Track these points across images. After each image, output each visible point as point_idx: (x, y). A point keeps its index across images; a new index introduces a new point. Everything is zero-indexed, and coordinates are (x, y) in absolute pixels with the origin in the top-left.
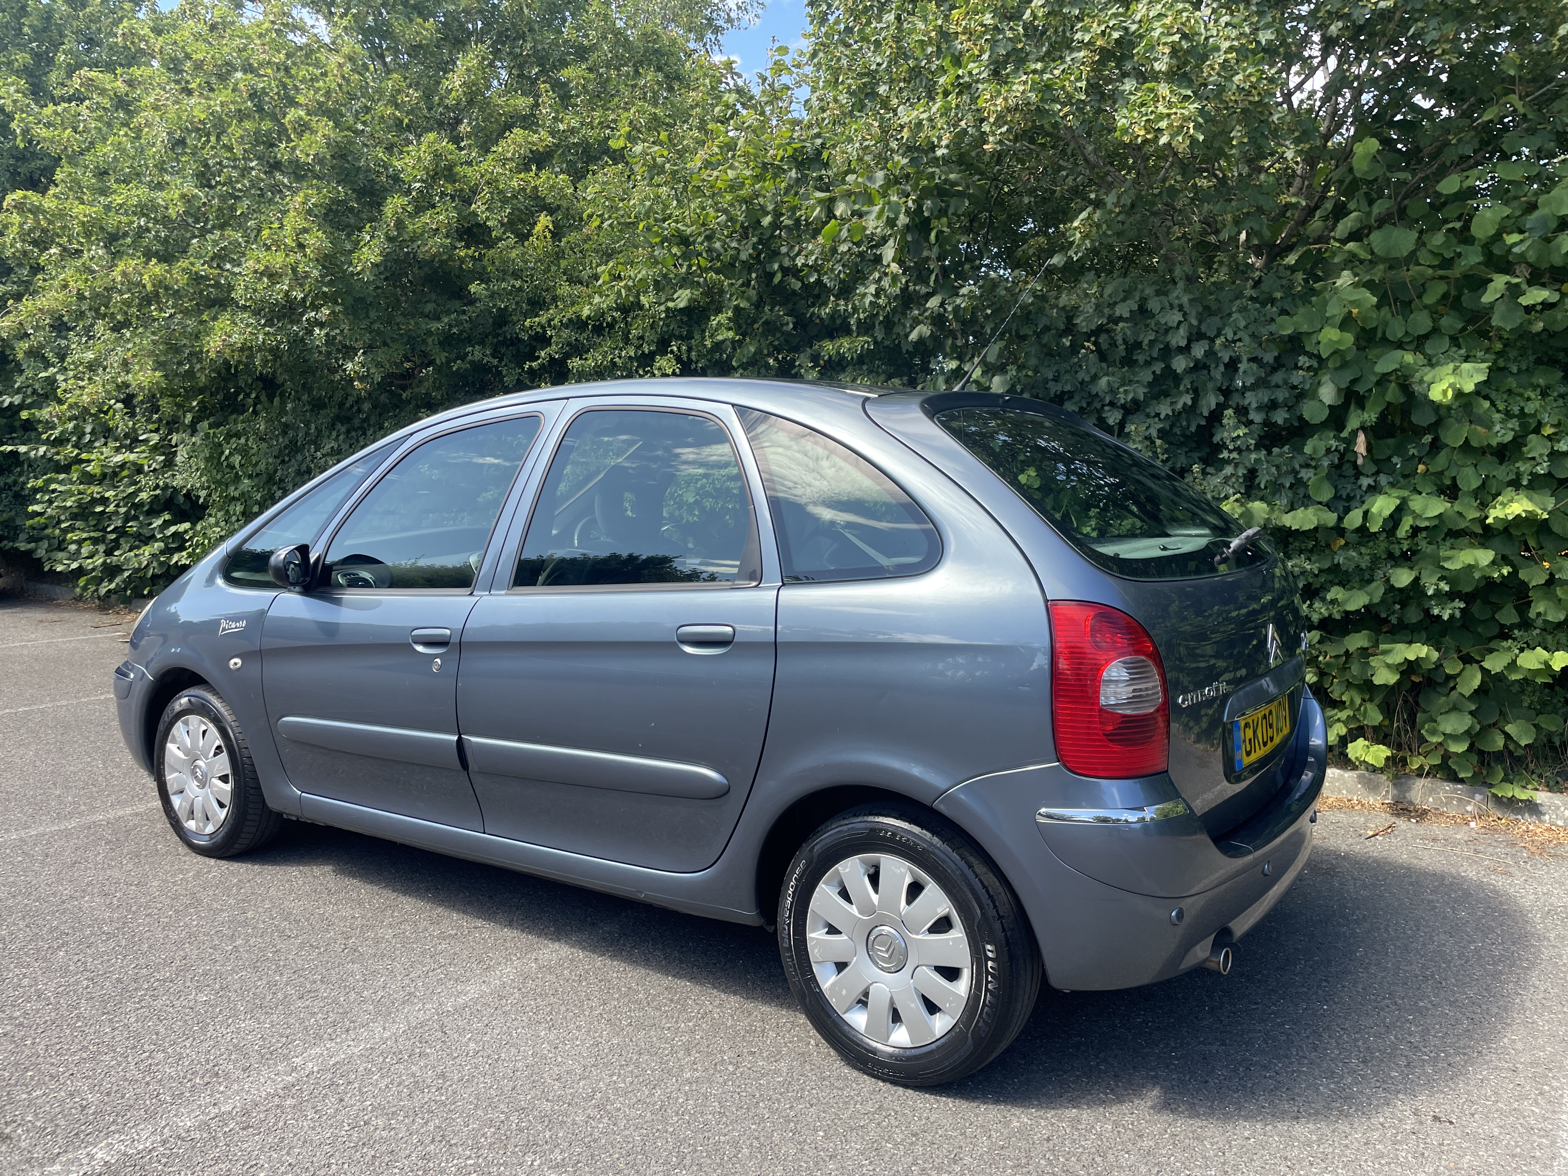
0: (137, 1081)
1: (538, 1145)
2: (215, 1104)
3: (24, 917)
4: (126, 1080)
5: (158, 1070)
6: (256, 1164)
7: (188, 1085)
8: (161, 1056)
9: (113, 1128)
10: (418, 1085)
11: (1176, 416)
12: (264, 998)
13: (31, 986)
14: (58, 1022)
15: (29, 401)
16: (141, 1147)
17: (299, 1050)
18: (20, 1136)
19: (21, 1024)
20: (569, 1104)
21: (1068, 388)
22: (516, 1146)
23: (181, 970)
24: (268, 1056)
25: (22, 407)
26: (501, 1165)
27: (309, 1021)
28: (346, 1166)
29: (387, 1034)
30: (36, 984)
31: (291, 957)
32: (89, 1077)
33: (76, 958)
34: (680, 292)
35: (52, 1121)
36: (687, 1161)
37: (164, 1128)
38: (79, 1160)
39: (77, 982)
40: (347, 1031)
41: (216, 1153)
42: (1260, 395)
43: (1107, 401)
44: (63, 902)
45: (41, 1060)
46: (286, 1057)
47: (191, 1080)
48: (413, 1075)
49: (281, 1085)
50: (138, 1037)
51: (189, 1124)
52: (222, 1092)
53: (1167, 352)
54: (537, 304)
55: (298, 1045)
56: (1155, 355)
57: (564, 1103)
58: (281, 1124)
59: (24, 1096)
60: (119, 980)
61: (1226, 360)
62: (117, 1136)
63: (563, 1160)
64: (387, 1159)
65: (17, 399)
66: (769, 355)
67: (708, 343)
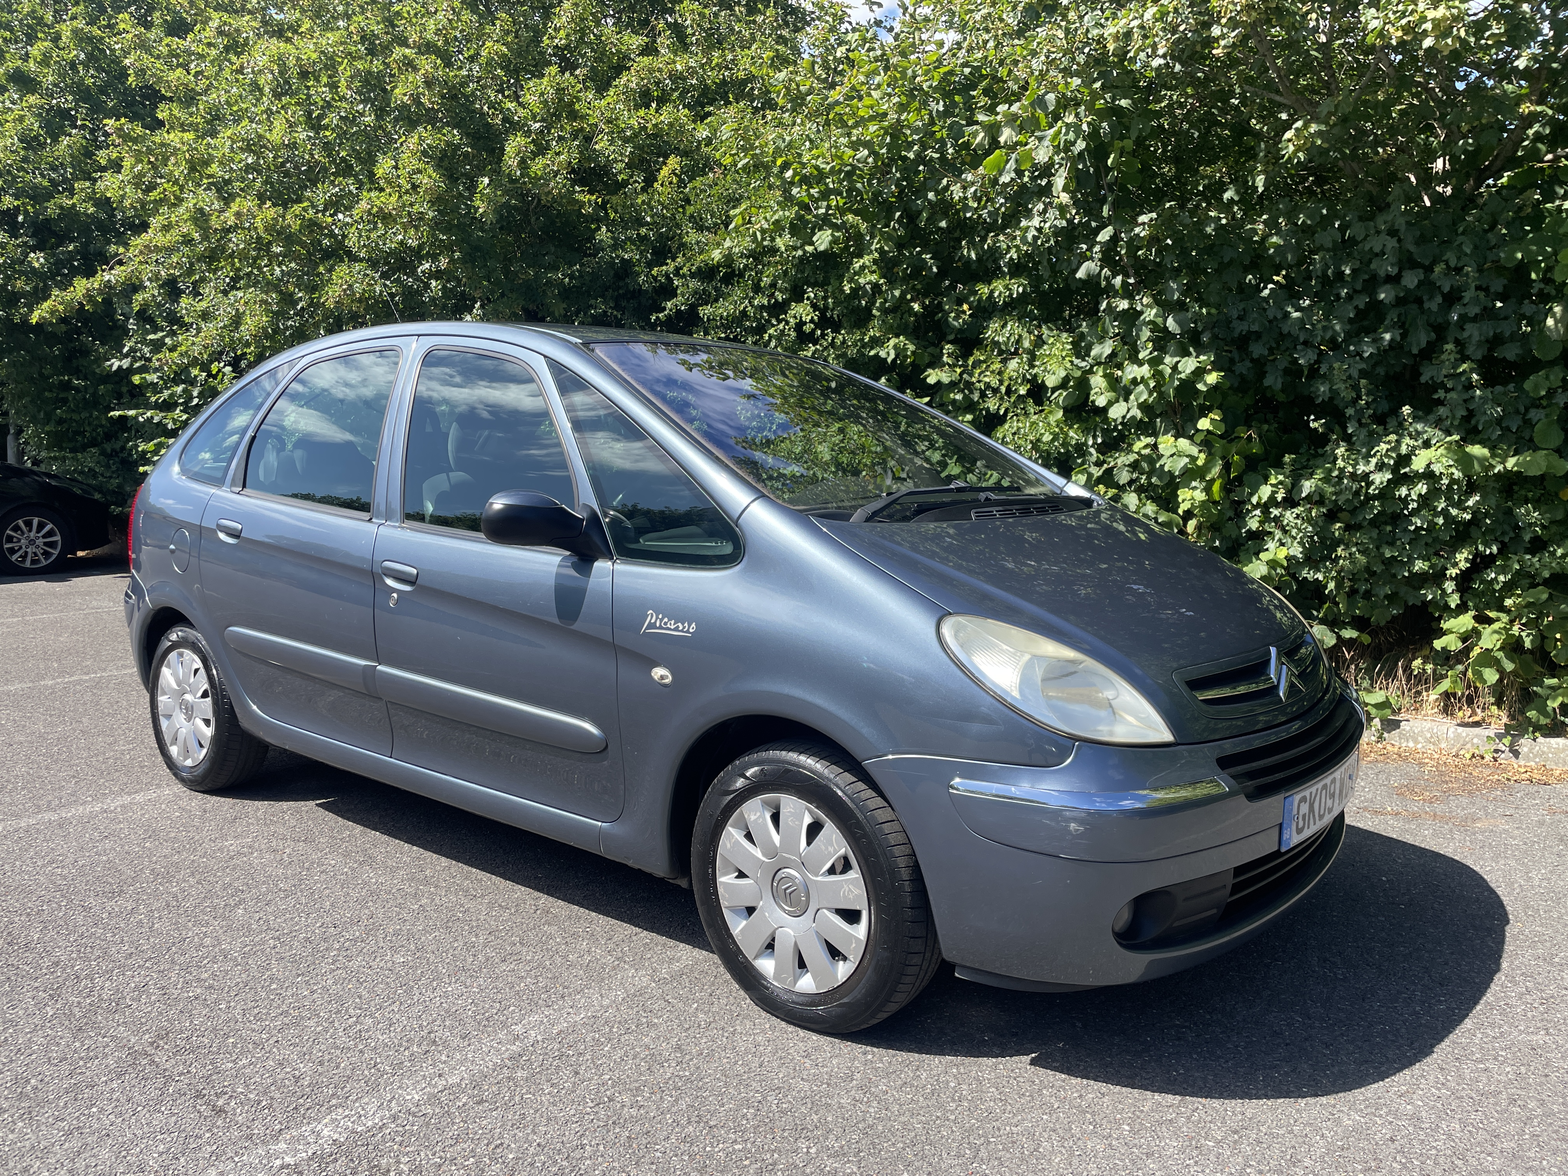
0: (349, 1048)
1: (808, 1130)
2: (440, 1075)
3: (193, 874)
4: (337, 1048)
5: (370, 1037)
6: (502, 1144)
7: (406, 1052)
8: (369, 1021)
9: (334, 1102)
10: (655, 1060)
11: (1382, 355)
12: (465, 960)
13: (214, 946)
14: (252, 984)
15: (137, 365)
16: (370, 1123)
17: (517, 1016)
18: (234, 1109)
19: (211, 987)
20: (828, 1085)
21: (1255, 328)
22: (784, 1130)
23: (371, 930)
24: (485, 1023)
25: (130, 371)
26: (774, 1151)
27: (519, 985)
28: (601, 1148)
29: (606, 1002)
30: (220, 944)
31: (482, 918)
32: (296, 1045)
33: (257, 916)
34: (819, 234)
35: (265, 1093)
36: (983, 1154)
37: (390, 1101)
38: (305, 1138)
39: (263, 942)
40: (563, 997)
41: (454, 1131)
42: (1485, 327)
43: (1301, 340)
44: (232, 858)
45: (240, 1025)
46: (504, 1025)
47: (408, 1048)
48: (647, 1047)
49: (506, 1055)
50: (339, 999)
51: (417, 1097)
52: (445, 1062)
53: (1373, 283)
54: (662, 254)
55: (513, 1012)
56: (1359, 287)
57: (823, 1083)
58: (517, 1098)
59: (230, 1065)
60: (307, 939)
61: (1446, 289)
62: (340, 1110)
63: (842, 1147)
64: (644, 1142)
65: (125, 363)
66: (913, 300)
67: (847, 289)
